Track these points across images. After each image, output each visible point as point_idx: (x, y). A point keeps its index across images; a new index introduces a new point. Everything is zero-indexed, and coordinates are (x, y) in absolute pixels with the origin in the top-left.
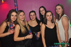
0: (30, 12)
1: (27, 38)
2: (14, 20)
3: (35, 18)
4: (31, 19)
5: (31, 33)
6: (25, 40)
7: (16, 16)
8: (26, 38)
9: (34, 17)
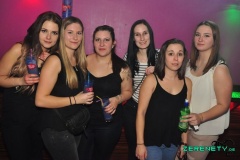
0: (97, 30)
1: (78, 102)
2: (48, 46)
3: (108, 50)
4: (95, 52)
5: (91, 89)
6: (72, 106)
7: (54, 32)
8: (73, 102)
9: (108, 46)
